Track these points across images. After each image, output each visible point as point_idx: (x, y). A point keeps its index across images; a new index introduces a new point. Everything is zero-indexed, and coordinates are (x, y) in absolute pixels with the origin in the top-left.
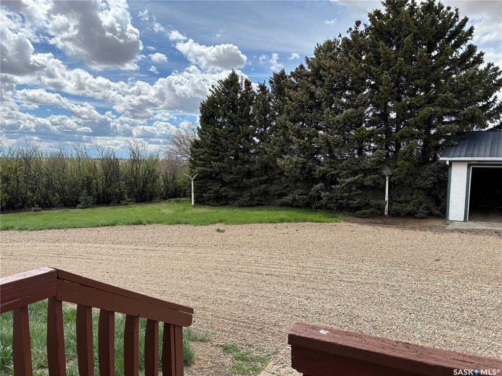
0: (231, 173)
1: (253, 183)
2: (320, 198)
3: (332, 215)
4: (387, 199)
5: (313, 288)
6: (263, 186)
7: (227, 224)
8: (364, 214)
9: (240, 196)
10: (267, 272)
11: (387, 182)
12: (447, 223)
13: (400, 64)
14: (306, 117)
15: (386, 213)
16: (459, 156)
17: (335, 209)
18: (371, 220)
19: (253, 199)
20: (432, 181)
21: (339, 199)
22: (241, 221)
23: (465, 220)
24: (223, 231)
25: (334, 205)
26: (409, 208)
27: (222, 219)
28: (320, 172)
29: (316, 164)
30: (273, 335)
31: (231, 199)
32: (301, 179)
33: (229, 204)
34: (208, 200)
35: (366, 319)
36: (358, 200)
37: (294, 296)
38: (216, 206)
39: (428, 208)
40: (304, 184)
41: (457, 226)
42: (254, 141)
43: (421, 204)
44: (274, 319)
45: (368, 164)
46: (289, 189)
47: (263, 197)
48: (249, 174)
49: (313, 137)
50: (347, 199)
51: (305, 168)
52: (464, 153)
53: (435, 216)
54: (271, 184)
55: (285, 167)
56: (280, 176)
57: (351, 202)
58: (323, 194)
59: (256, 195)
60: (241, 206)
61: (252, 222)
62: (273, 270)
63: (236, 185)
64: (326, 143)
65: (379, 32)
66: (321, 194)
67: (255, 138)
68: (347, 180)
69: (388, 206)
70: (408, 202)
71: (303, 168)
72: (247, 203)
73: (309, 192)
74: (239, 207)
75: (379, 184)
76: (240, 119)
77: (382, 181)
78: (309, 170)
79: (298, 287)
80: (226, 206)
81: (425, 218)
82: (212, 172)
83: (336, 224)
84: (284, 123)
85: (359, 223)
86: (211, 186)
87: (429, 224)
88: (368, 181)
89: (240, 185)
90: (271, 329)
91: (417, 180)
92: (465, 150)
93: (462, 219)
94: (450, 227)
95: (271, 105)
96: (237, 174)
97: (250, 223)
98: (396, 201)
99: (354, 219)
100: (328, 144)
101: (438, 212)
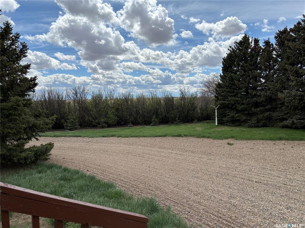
0: (243, 104)
1: (260, 111)
9: (250, 120)
19: (259, 122)
22: (247, 138)
24: (232, 144)
27: (234, 135)
31: (243, 122)
32: (299, 108)
33: (242, 125)
34: (227, 122)
38: (232, 126)
40: (301, 111)
46: (289, 115)
47: (268, 121)
54: (274, 111)
56: (281, 106)
61: (256, 139)
67: (261, 79)
71: (301, 100)
72: (254, 125)
74: (249, 127)
76: (250, 67)
82: (229, 104)
84: (283, 67)
86: (228, 113)
89: (250, 112)
96: (247, 105)
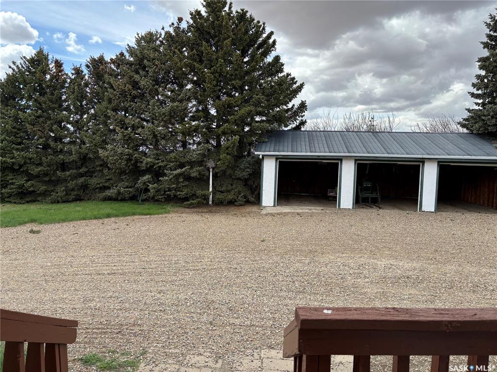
0: (40, 164)
1: (70, 176)
2: (147, 190)
3: (161, 207)
4: (211, 189)
5: (162, 281)
6: (82, 180)
7: (41, 223)
8: (192, 204)
9: (53, 191)
10: (109, 272)
11: (211, 173)
12: (262, 208)
13: (221, 65)
14: (130, 106)
15: (210, 203)
16: (269, 151)
17: (163, 200)
18: (197, 210)
19: (69, 193)
20: (248, 173)
21: (167, 191)
22: (60, 219)
23: (274, 206)
24: (38, 232)
25: (163, 197)
26: (230, 197)
27: (34, 218)
28: (147, 164)
29: (142, 156)
30: (135, 335)
31: (40, 195)
32: (127, 172)
33: (38, 201)
34: (9, 197)
35: (220, 303)
36: (185, 191)
37: (145, 291)
38: (20, 203)
39: (245, 197)
40: (129, 176)
41: (269, 211)
42: (68, 129)
43: (239, 193)
44: (131, 319)
45: (194, 157)
46: (112, 182)
47: (82, 191)
48: (63, 166)
49: (138, 128)
50: (175, 190)
51: (131, 160)
52: (272, 149)
53: (251, 202)
54: (91, 176)
55: (108, 158)
56: (101, 168)
57: (179, 193)
58: (151, 186)
59: (73, 190)
60: (55, 202)
61: (73, 220)
62: (115, 268)
63: (47, 179)
64: (152, 135)
65: (201, 31)
66: (149, 186)
67: (69, 126)
68: (175, 172)
69: (212, 196)
70: (229, 191)
71: (129, 160)
72: (61, 198)
73: (135, 184)
74: (52, 203)
75: (204, 175)
76: (50, 104)
77: (206, 173)
78: (136, 162)
79: (146, 282)
80: (34, 203)
81: (243, 205)
82: (14, 163)
83: (166, 215)
84: (104, 112)
85: (187, 213)
86: (12, 179)
87: (247, 210)
88: (194, 174)
89: (52, 179)
90: (131, 330)
91: (236, 172)
92: (273, 145)
93: (272, 205)
94: (264, 212)
95: (89, 91)
96: (49, 166)
97: (71, 221)
98: (219, 191)
99: (182, 209)
100: (155, 136)
101: (253, 199)
